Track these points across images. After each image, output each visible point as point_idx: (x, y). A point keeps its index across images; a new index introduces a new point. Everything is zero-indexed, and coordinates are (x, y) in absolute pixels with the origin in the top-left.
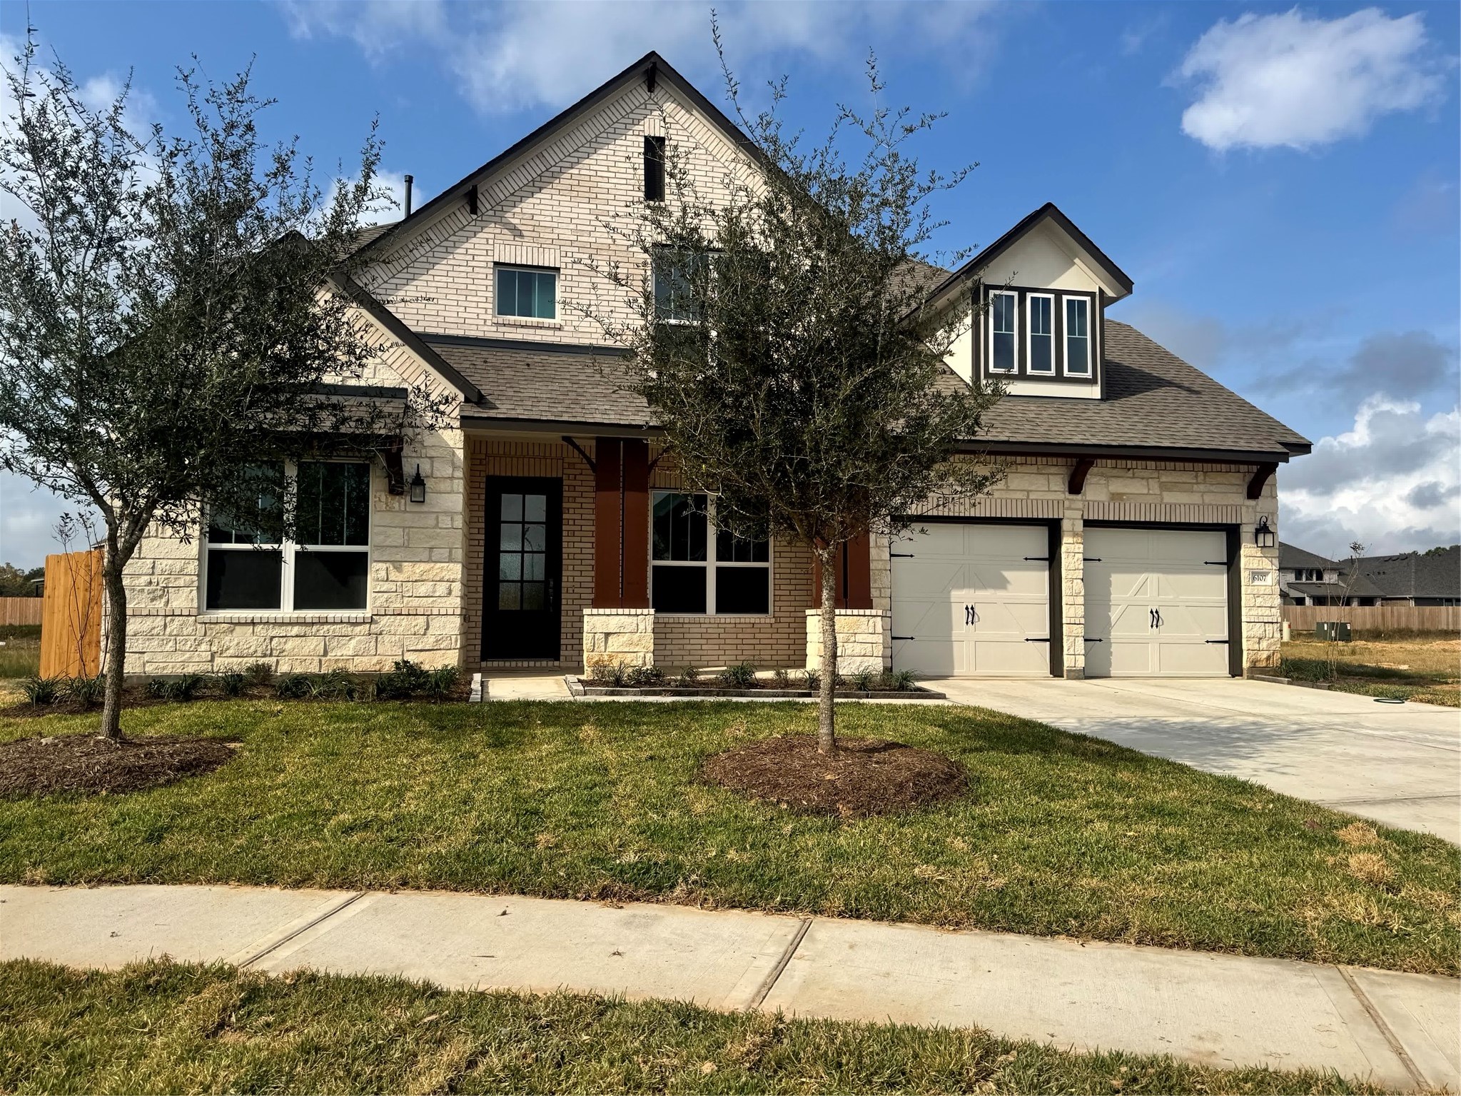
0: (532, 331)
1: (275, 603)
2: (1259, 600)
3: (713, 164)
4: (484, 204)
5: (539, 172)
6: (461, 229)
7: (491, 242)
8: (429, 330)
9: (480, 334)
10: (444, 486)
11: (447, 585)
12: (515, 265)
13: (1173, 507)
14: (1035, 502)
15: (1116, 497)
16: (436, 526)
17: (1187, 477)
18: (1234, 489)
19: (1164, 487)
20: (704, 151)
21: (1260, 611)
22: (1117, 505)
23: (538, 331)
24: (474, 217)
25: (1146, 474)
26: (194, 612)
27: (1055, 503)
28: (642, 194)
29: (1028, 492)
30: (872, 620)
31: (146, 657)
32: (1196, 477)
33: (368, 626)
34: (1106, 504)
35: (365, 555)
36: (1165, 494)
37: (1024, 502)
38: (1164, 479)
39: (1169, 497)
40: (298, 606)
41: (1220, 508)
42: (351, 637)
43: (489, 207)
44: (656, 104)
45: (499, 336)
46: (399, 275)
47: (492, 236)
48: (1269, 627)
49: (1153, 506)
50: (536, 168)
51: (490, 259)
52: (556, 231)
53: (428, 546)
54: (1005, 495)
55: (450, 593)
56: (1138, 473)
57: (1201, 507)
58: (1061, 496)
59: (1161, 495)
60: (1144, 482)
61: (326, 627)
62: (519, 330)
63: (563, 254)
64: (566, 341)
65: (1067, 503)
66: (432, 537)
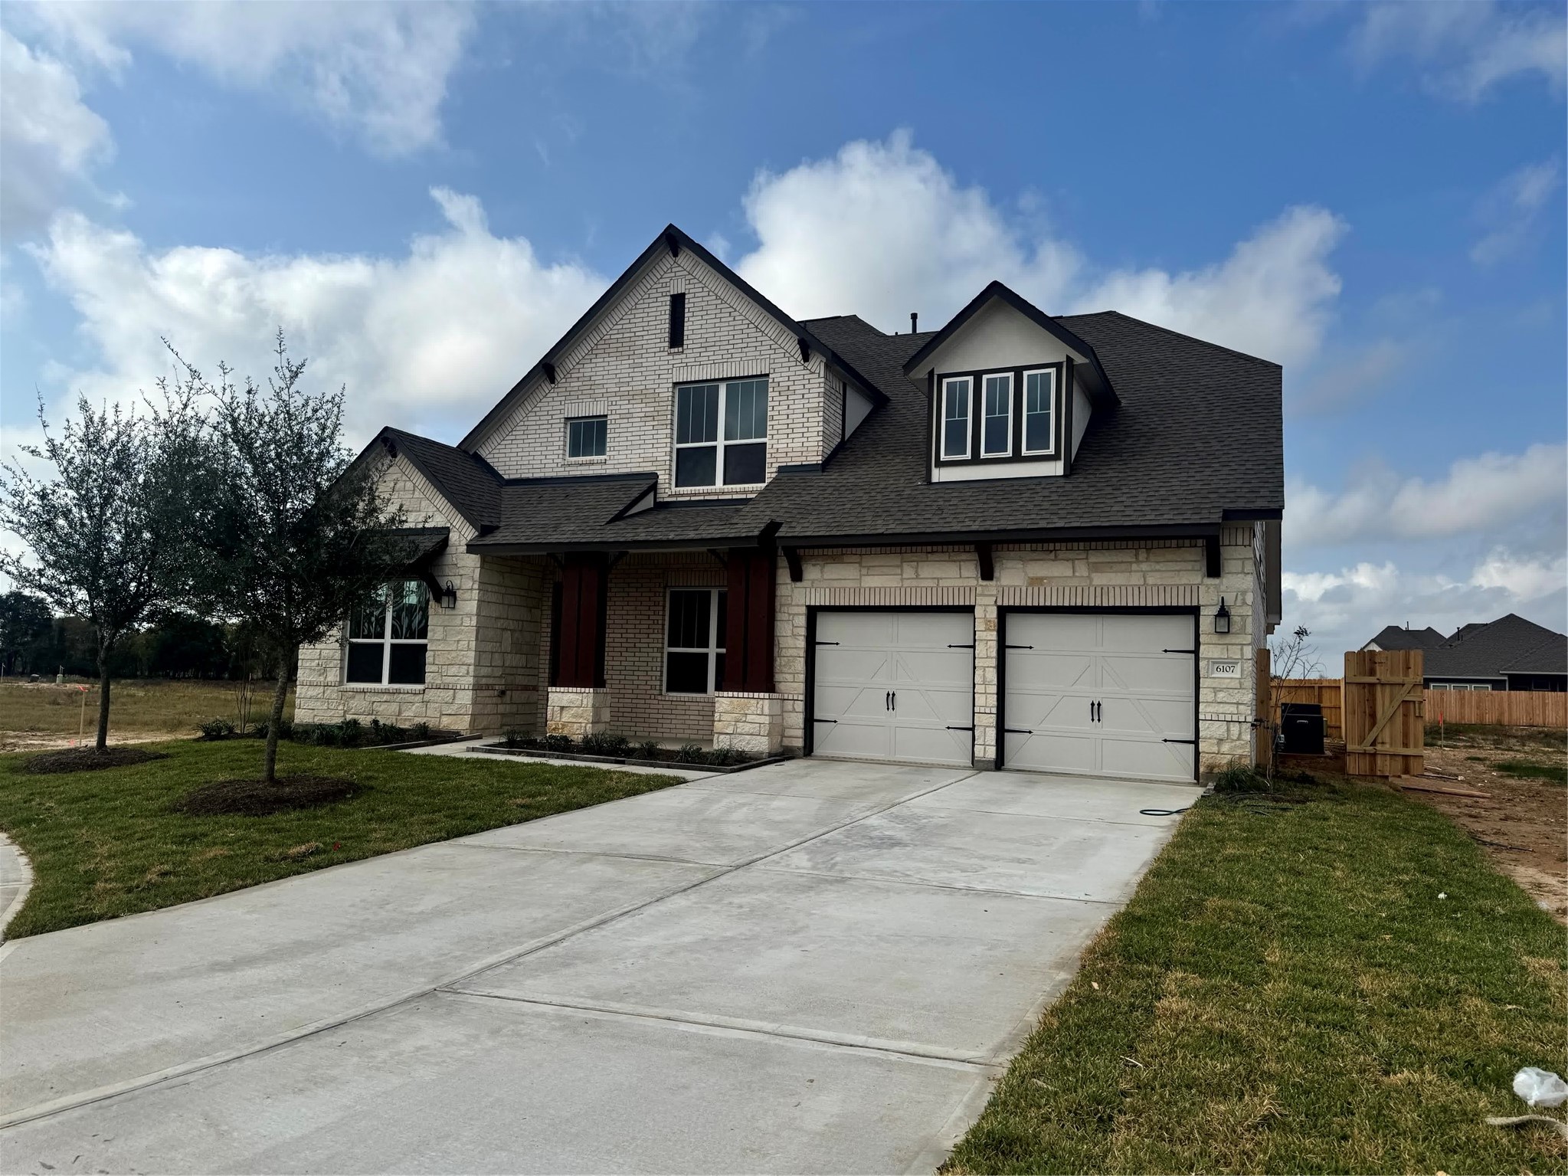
0: (587, 467)
1: (379, 680)
2: (1221, 696)
3: (722, 306)
4: (559, 375)
5: (596, 342)
6: (544, 397)
7: (563, 403)
8: (523, 476)
9: (554, 475)
10: (467, 596)
11: (465, 667)
12: (578, 418)
13: (1105, 589)
14: (945, 590)
15: (1035, 581)
16: (461, 625)
17: (1127, 556)
18: (1189, 566)
19: (1096, 568)
20: (714, 297)
21: (1221, 708)
22: (1036, 589)
23: (592, 467)
24: (553, 385)
25: (1071, 555)
26: (337, 684)
27: (967, 589)
28: (667, 344)
29: (938, 579)
30: (761, 702)
31: (316, 712)
32: (1136, 556)
33: (421, 696)
34: (1024, 589)
35: (425, 646)
36: (1094, 575)
37: (934, 590)
38: (1092, 559)
39: (1099, 579)
40: (391, 681)
41: (1168, 589)
42: (413, 703)
43: (562, 376)
44: (679, 266)
45: (566, 474)
46: (507, 438)
47: (564, 398)
48: (1235, 729)
49: (1079, 590)
50: (595, 338)
51: (562, 416)
52: (605, 386)
53: (456, 639)
54: (914, 583)
55: (468, 673)
56: (1061, 555)
57: (1143, 589)
58: (973, 583)
59: (1089, 577)
60: (1069, 564)
61: (401, 695)
62: (580, 468)
63: (610, 403)
64: (610, 472)
65: (979, 589)
66: (459, 633)
